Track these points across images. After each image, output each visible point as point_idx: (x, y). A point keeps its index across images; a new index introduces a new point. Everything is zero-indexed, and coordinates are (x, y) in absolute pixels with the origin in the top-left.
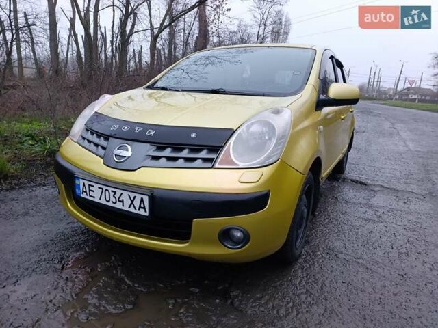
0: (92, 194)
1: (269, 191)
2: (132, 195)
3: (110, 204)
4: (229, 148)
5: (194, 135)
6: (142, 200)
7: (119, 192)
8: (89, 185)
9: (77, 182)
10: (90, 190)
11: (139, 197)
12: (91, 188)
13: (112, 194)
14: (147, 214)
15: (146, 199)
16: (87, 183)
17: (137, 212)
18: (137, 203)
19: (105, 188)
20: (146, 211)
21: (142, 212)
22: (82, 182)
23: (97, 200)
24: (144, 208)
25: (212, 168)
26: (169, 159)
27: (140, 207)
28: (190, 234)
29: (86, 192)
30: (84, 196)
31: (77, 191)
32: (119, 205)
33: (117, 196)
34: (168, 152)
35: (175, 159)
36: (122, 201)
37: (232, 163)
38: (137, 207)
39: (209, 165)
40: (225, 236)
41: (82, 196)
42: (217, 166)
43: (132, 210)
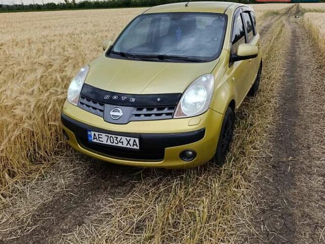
0: (100, 139)
1: (205, 128)
2: (128, 138)
3: (114, 144)
4: (180, 105)
5: (159, 100)
6: (135, 141)
7: (119, 137)
8: (98, 135)
9: (89, 133)
10: (99, 137)
11: (132, 139)
12: (100, 136)
13: (115, 139)
14: (138, 148)
15: (137, 140)
16: (97, 134)
17: (132, 147)
18: (131, 143)
19: (110, 135)
20: (137, 147)
21: (135, 147)
22: (93, 133)
23: (105, 142)
24: (136, 145)
25: (172, 118)
26: (146, 115)
27: (134, 145)
28: (164, 156)
29: (96, 138)
30: (95, 141)
31: (90, 138)
32: (120, 145)
33: (118, 140)
34: (145, 111)
35: (150, 115)
36: (122, 142)
37: (183, 114)
38: (132, 145)
39: (170, 117)
40: (183, 155)
41: (93, 141)
42: (175, 117)
43: (129, 146)
